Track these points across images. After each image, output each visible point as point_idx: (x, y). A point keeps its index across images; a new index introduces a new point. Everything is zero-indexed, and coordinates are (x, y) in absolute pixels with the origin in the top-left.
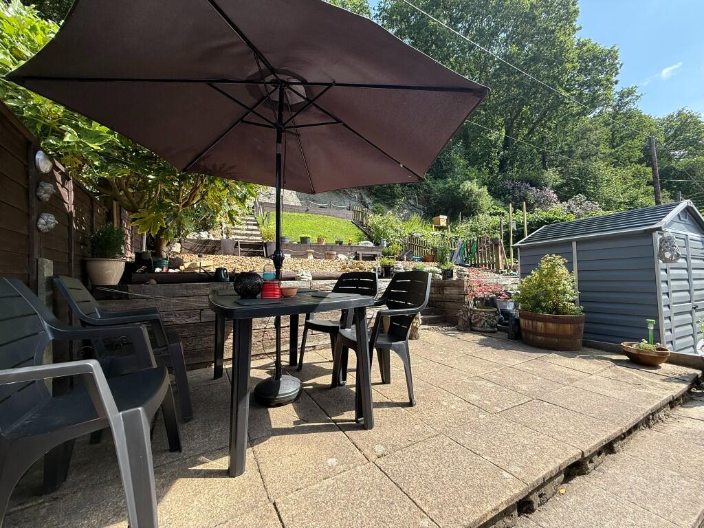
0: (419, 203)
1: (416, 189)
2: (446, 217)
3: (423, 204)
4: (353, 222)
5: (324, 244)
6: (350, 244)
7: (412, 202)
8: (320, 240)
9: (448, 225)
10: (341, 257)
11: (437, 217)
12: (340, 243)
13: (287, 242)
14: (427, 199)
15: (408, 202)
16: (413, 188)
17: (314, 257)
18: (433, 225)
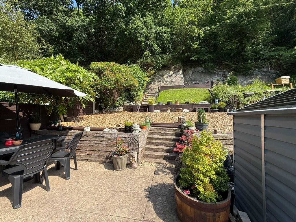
0: (271, 69)
1: (269, 60)
2: (289, 77)
3: (276, 69)
4: (209, 90)
5: (178, 104)
6: (193, 103)
7: (265, 70)
8: (176, 102)
9: (290, 83)
10: (185, 110)
11: (280, 78)
12: (187, 103)
13: (161, 104)
14: (279, 65)
15: (262, 70)
16: (266, 60)
17: (171, 111)
18: (273, 85)
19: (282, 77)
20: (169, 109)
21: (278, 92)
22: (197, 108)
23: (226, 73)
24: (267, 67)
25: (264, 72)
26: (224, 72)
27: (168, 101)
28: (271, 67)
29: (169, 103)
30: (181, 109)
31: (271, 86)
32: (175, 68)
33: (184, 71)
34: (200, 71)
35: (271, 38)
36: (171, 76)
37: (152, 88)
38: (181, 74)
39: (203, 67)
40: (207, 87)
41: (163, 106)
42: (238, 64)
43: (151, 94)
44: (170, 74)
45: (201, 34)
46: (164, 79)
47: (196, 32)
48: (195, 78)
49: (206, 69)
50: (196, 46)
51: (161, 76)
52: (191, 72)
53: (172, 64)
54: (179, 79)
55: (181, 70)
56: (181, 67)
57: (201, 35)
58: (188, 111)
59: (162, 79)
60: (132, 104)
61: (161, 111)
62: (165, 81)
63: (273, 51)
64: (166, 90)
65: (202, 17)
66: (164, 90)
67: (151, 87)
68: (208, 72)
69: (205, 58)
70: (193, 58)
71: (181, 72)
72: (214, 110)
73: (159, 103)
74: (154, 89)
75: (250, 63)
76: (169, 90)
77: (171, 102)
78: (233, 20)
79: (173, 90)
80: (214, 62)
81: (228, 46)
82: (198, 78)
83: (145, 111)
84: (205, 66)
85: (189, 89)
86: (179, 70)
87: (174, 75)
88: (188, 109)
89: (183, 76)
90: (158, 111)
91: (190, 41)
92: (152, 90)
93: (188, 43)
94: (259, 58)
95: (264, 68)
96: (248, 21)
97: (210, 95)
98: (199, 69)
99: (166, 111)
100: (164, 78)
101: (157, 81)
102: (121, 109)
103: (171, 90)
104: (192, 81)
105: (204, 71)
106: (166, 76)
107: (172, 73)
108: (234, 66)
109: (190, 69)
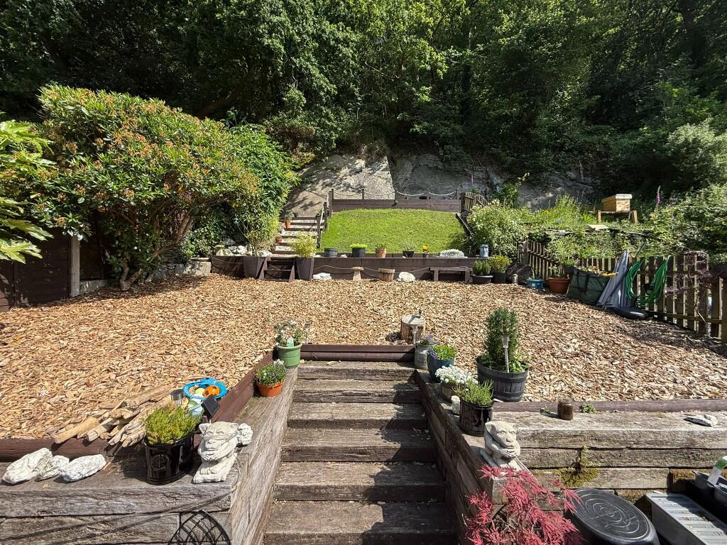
0: (585, 176)
1: (581, 152)
2: (630, 196)
4: (457, 217)
5: (384, 257)
6: (424, 255)
7: (572, 175)
8: (378, 251)
9: (632, 210)
10: (406, 276)
11: (613, 197)
12: (410, 254)
13: (334, 255)
14: (602, 167)
15: (566, 176)
16: (576, 153)
17: (364, 275)
18: (600, 213)
19: (618, 196)
20: (357, 270)
21: (617, 231)
22: (436, 270)
23: (492, 175)
24: (578, 169)
25: (572, 180)
26: (487, 172)
27: (355, 245)
28: (586, 170)
29: (356, 251)
30: (394, 271)
31: (596, 215)
32: (370, 151)
33: (392, 161)
34: (431, 165)
35: (586, 103)
36: (358, 172)
37: (307, 202)
38: (384, 170)
39: (439, 157)
40: (452, 210)
41: (338, 261)
42: (518, 156)
43: (302, 221)
44: (358, 167)
46: (341, 179)
48: (418, 182)
49: (447, 161)
50: (426, 98)
51: (332, 170)
52: (409, 167)
53: (362, 139)
54: (380, 183)
55: (386, 158)
56: (384, 151)
57: (441, 69)
58: (412, 277)
59: (336, 178)
60: (242, 250)
61: (334, 276)
62: (345, 185)
63: (590, 133)
64: (346, 212)
66: (339, 211)
67: (304, 199)
68: (451, 170)
69: (445, 131)
70: (417, 128)
71: (385, 164)
72: (482, 276)
73: (327, 250)
74: (311, 204)
75: (546, 156)
76: (356, 210)
77: (364, 248)
78: (518, 40)
79: (366, 211)
80: (465, 146)
82: (428, 182)
83: (285, 277)
84: (445, 153)
85: (409, 211)
86: (380, 157)
87: (366, 170)
88: (410, 271)
89: (390, 175)
90: (326, 276)
91: (409, 82)
92: (305, 207)
93: (404, 88)
94: (562, 147)
95: (570, 170)
96: (550, 49)
97: (462, 231)
98: (429, 159)
99: (349, 275)
100: (341, 176)
101: (321, 182)
102: (205, 268)
103: (362, 210)
104: (413, 189)
105: (440, 167)
106: (345, 171)
107: (361, 163)
108: (510, 159)
109: (407, 159)
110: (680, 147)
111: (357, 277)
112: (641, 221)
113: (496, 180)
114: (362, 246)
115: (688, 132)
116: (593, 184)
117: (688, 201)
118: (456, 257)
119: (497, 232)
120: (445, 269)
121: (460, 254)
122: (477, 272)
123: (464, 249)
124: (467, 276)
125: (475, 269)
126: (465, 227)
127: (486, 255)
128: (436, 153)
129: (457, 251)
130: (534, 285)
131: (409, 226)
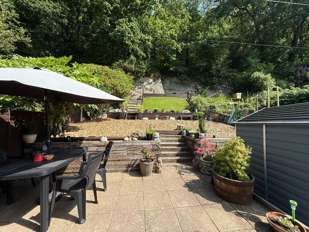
1: (227, 78)
2: (241, 94)
3: (231, 86)
4: (186, 100)
5: (164, 112)
6: (177, 112)
7: (224, 86)
8: (163, 111)
9: (242, 98)
10: (171, 118)
11: (235, 94)
12: (173, 111)
13: (148, 112)
14: (234, 84)
15: (222, 86)
16: (225, 79)
17: (159, 118)
18: (232, 99)
19: (237, 94)
20: (157, 117)
21: (236, 105)
22: (182, 116)
23: (197, 85)
24: (226, 84)
25: (224, 88)
26: (196, 84)
27: (155, 109)
28: (228, 84)
29: (156, 111)
30: (168, 116)
31: (230, 99)
32: (154, 76)
33: (162, 80)
34: (176, 81)
35: (228, 62)
36: (150, 84)
37: (133, 94)
38: (160, 83)
39: (179, 78)
40: (184, 97)
41: (150, 114)
42: (206, 79)
43: (133, 101)
44: (150, 82)
45: (179, 48)
46: (144, 86)
47: (175, 45)
48: (172, 87)
49: (182, 80)
50: (174, 59)
51: (141, 83)
52: (168, 82)
53: (151, 72)
54: (158, 87)
55: (160, 79)
56: (159, 76)
57: (180, 50)
58: (174, 119)
59: (143, 86)
60: (117, 110)
61: (149, 118)
62: (146, 88)
63: (229, 72)
64: (148, 98)
65: (179, 33)
66: (146, 97)
67: (131, 93)
68: (183, 83)
69: (181, 70)
70: (171, 69)
71: (160, 81)
72: (196, 118)
73: (146, 110)
74: (134, 95)
75: (215, 80)
76: (151, 97)
77: (158, 110)
78: (204, 42)
79: (155, 98)
80: (188, 75)
81: (200, 63)
82: (175, 87)
83: (134, 118)
84: (181, 78)
85: (170, 97)
86: (158, 78)
87: (153, 83)
88: (173, 117)
89: (162, 85)
90: (147, 118)
91: (168, 53)
92: (132, 96)
93: (166, 54)
94: (220, 76)
95: (223, 84)
96: (215, 46)
97: (188, 105)
98: (175, 79)
99: (154, 118)
100: (144, 85)
101: (137, 87)
102: (105, 116)
103: (153, 97)
104: (170, 90)
105: (179, 82)
106: (145, 83)
107: (151, 80)
108: (203, 80)
109: (167, 79)
110: (255, 78)
111: (157, 119)
112: (244, 102)
113: (199, 87)
114: (158, 109)
115: (256, 74)
116: (231, 89)
117: (258, 95)
118: (187, 112)
119: (200, 105)
120: (184, 116)
121: (189, 112)
122: (194, 117)
123: (190, 110)
124: (191, 118)
125: (194, 116)
126: (189, 103)
127: (197, 112)
128: (177, 77)
129: (188, 110)
130: (211, 120)
131: (171, 103)
